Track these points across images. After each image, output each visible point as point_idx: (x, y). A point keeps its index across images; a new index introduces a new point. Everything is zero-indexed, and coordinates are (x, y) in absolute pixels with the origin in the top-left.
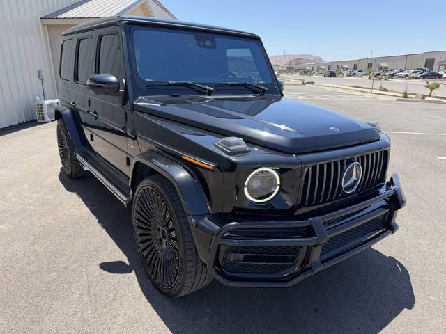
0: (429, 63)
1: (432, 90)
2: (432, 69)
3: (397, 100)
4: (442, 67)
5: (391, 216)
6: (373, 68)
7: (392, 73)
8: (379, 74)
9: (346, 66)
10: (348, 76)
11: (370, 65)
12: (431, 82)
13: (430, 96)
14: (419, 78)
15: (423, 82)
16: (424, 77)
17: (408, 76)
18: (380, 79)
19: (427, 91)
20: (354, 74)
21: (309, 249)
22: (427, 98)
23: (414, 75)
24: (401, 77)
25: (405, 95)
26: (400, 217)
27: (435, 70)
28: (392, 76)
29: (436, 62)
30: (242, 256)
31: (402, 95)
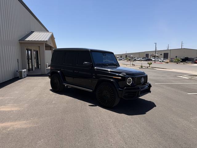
0: (147, 55)
1: (150, 65)
2: (148, 58)
3: (140, 68)
4: (152, 57)
5: (149, 89)
6: (128, 57)
7: (135, 59)
8: (130, 59)
9: (118, 56)
10: (119, 60)
11: (126, 56)
12: (149, 62)
13: (149, 67)
14: (144, 61)
15: (147, 62)
16: (146, 60)
17: (140, 60)
18: (131, 61)
19: (148, 65)
20: (121, 59)
21: (138, 92)
22: (149, 68)
23: (143, 60)
24: (138, 60)
25: (142, 67)
26: (151, 89)
27: (149, 58)
28: (135, 60)
29: (149, 55)
30: (127, 94)
31: (140, 67)
